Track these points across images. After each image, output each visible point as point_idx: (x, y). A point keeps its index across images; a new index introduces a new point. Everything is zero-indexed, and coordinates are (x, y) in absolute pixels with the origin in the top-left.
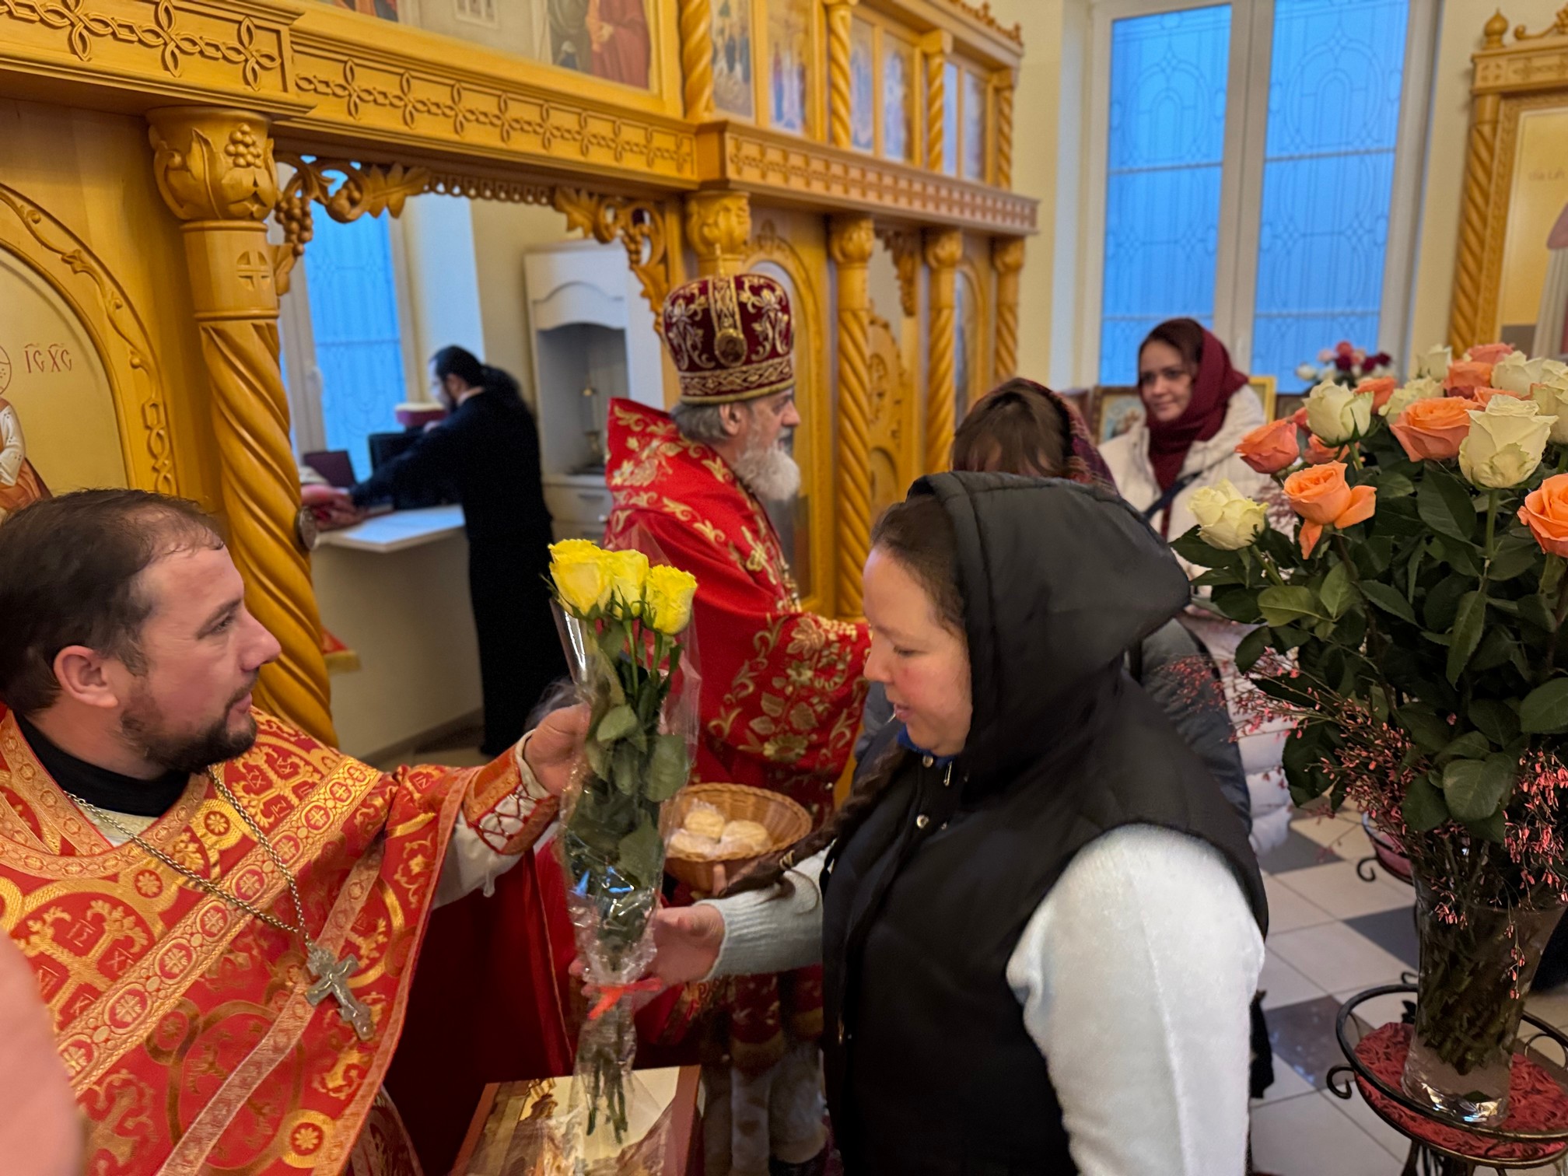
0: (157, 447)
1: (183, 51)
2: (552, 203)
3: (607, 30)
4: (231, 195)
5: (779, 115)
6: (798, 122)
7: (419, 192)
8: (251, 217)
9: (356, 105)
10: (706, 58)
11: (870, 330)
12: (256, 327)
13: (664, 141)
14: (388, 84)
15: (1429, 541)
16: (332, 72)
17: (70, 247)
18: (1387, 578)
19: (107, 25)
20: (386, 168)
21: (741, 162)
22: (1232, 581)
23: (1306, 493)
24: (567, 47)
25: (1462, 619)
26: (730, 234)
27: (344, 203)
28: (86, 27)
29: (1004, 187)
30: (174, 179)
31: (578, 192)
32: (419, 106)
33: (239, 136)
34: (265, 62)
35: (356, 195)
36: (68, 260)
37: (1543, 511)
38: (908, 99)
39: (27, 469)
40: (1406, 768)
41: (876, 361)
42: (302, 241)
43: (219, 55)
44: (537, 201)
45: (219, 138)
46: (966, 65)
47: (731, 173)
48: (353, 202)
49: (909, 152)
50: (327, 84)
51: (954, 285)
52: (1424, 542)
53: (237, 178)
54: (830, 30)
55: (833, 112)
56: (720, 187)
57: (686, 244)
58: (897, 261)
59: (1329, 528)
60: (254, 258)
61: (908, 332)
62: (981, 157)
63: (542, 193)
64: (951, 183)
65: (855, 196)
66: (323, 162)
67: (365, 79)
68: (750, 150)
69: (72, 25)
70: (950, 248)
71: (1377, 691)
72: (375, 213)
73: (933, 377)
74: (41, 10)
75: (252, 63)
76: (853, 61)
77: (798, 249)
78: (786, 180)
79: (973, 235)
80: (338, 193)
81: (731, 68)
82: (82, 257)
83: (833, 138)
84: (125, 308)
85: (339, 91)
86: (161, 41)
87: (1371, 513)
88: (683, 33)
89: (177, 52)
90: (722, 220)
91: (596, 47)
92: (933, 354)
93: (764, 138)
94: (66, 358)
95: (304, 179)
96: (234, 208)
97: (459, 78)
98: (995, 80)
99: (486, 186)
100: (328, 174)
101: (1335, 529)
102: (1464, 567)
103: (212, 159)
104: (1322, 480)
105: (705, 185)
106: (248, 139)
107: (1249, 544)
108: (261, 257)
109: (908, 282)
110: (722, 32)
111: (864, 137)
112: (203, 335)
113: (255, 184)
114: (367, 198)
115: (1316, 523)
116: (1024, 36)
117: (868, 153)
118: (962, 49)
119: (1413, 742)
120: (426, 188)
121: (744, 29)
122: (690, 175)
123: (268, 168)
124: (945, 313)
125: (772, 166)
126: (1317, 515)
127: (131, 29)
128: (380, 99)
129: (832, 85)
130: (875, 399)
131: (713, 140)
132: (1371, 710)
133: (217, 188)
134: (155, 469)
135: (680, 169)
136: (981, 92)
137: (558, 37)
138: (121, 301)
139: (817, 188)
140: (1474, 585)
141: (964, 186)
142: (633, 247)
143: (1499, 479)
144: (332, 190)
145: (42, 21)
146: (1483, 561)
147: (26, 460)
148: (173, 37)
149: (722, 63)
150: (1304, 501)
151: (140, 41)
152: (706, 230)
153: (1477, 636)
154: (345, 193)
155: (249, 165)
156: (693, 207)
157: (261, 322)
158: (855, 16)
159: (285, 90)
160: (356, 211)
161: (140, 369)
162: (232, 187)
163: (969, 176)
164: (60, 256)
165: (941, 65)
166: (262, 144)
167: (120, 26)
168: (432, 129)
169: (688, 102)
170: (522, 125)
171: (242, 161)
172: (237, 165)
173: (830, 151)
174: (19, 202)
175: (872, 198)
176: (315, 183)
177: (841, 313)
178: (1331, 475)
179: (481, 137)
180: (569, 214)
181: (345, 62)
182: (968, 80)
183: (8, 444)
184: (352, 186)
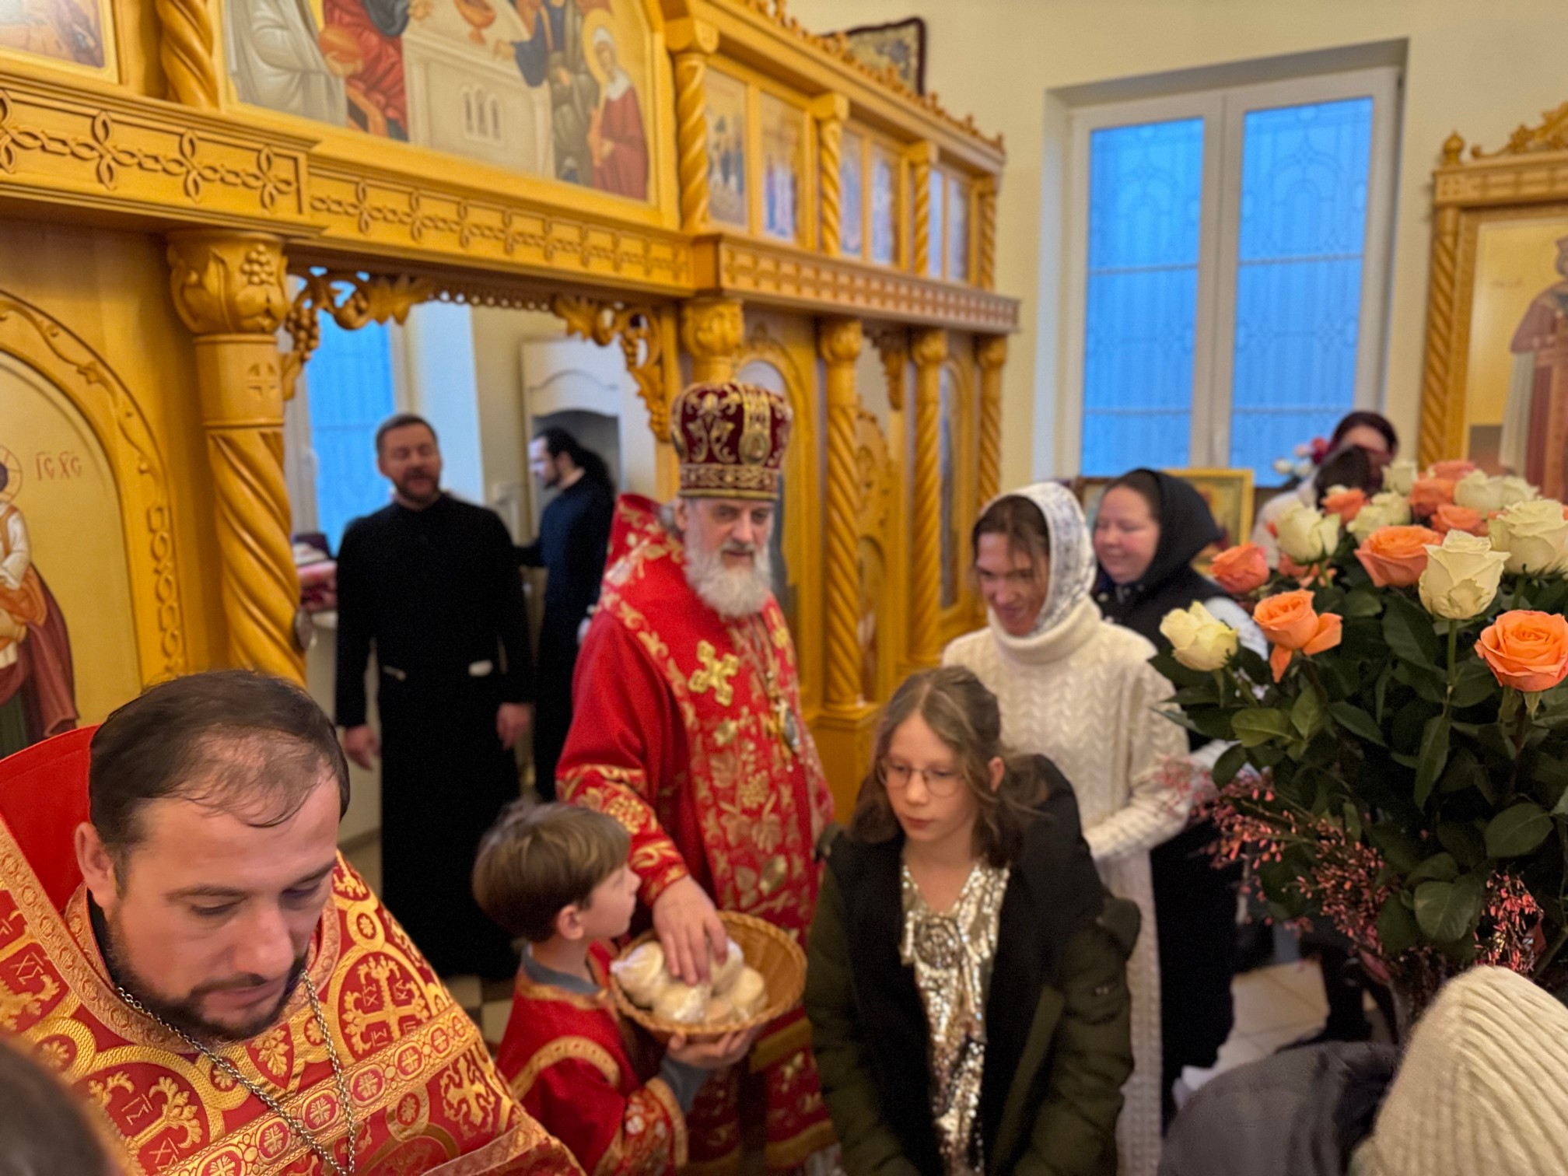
0: (160, 549)
1: (204, 178)
2: (553, 309)
3: (608, 147)
4: (244, 311)
5: (772, 224)
6: (789, 229)
7: (422, 300)
8: (263, 330)
9: (367, 223)
10: (702, 173)
11: (859, 425)
12: (264, 436)
13: (661, 251)
14: (397, 202)
15: (1394, 665)
16: (345, 193)
17: (86, 358)
18: (1355, 700)
19: (133, 155)
20: (393, 279)
21: (735, 272)
22: (1206, 700)
23: (1276, 620)
24: (570, 162)
25: (1427, 744)
26: (724, 339)
27: (351, 312)
28: (114, 159)
29: (987, 289)
30: (190, 296)
31: (578, 299)
32: (428, 223)
33: (254, 255)
34: (282, 187)
35: (363, 304)
36: (83, 371)
37: (1498, 647)
38: (895, 205)
39: (31, 573)
40: (1378, 888)
41: (863, 453)
42: (309, 348)
43: (238, 181)
44: (538, 307)
45: (234, 258)
46: (951, 173)
47: (726, 282)
48: (360, 311)
49: (896, 255)
50: (339, 203)
51: (939, 381)
52: (1389, 665)
53: (251, 294)
54: (821, 143)
55: (823, 221)
56: (714, 295)
57: (682, 347)
58: (884, 358)
59: (1298, 654)
60: (264, 370)
61: (895, 425)
62: (965, 259)
63: (544, 301)
64: (935, 287)
65: (844, 301)
66: (333, 274)
67: (377, 198)
68: (744, 259)
69: (101, 157)
70: (935, 346)
71: (1350, 808)
72: (381, 320)
73: (919, 468)
74: (72, 144)
75: (270, 188)
76: (842, 171)
77: (789, 349)
78: (778, 286)
79: (957, 334)
80: (346, 303)
81: (726, 178)
82: (96, 369)
83: (823, 245)
84: (136, 418)
85: (351, 210)
86: (184, 170)
87: (1336, 640)
88: (681, 146)
89: (199, 179)
90: (716, 326)
91: (597, 163)
92: (919, 446)
93: (759, 248)
94: (76, 464)
95: (315, 290)
96: (247, 323)
97: (466, 195)
98: (979, 186)
99: (489, 294)
100: (337, 285)
101: (1304, 655)
102: (1427, 693)
103: (228, 277)
104: (1290, 608)
105: (701, 293)
106: (263, 259)
107: (1222, 666)
108: (271, 369)
109: (895, 378)
110: (717, 146)
111: (853, 242)
112: (211, 443)
113: (268, 300)
114: (374, 308)
115: (1285, 648)
116: (1007, 144)
117: (855, 258)
118: (947, 158)
119: (1385, 860)
120: (431, 296)
121: (739, 143)
122: (686, 283)
123: (281, 285)
124: (930, 409)
125: (765, 274)
126: (1286, 640)
127: (156, 159)
128: (390, 216)
129: (823, 196)
130: (864, 490)
131: (707, 252)
132: (1344, 828)
133: (231, 304)
134: (157, 572)
135: (676, 277)
136: (965, 196)
137: (561, 153)
138: (132, 409)
139: (808, 295)
140: (1438, 709)
141: (948, 289)
142: (629, 350)
143: (1457, 611)
144: (340, 301)
145: (73, 154)
146: (1446, 687)
147: (31, 565)
148: (196, 165)
149: (717, 176)
150: (1273, 628)
151: (165, 170)
152: (701, 336)
153: (1442, 761)
154: (352, 303)
155: (262, 282)
156: (689, 313)
157: (268, 431)
158: (845, 129)
159: (300, 211)
160: (362, 320)
161: (147, 476)
162: (246, 303)
163: (953, 279)
164: (74, 368)
165: (926, 175)
166: (275, 262)
167: (147, 156)
168: (439, 244)
169: (685, 212)
170: (524, 238)
171: (256, 279)
172: (250, 283)
173: (819, 259)
174: (39, 318)
175: (860, 303)
176: (324, 295)
177: (829, 409)
178: (1299, 603)
179: (486, 251)
180: (569, 320)
181: (357, 184)
182: (953, 187)
183: (15, 548)
184: (359, 296)
